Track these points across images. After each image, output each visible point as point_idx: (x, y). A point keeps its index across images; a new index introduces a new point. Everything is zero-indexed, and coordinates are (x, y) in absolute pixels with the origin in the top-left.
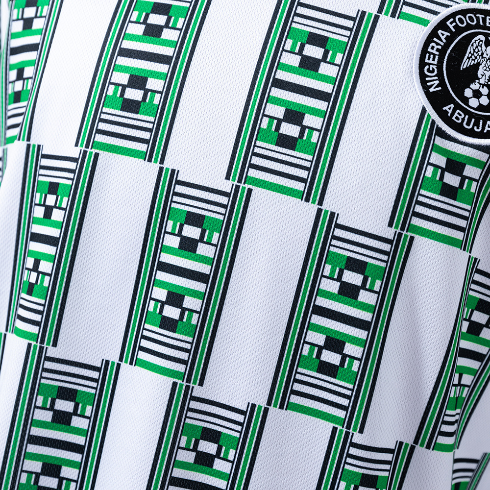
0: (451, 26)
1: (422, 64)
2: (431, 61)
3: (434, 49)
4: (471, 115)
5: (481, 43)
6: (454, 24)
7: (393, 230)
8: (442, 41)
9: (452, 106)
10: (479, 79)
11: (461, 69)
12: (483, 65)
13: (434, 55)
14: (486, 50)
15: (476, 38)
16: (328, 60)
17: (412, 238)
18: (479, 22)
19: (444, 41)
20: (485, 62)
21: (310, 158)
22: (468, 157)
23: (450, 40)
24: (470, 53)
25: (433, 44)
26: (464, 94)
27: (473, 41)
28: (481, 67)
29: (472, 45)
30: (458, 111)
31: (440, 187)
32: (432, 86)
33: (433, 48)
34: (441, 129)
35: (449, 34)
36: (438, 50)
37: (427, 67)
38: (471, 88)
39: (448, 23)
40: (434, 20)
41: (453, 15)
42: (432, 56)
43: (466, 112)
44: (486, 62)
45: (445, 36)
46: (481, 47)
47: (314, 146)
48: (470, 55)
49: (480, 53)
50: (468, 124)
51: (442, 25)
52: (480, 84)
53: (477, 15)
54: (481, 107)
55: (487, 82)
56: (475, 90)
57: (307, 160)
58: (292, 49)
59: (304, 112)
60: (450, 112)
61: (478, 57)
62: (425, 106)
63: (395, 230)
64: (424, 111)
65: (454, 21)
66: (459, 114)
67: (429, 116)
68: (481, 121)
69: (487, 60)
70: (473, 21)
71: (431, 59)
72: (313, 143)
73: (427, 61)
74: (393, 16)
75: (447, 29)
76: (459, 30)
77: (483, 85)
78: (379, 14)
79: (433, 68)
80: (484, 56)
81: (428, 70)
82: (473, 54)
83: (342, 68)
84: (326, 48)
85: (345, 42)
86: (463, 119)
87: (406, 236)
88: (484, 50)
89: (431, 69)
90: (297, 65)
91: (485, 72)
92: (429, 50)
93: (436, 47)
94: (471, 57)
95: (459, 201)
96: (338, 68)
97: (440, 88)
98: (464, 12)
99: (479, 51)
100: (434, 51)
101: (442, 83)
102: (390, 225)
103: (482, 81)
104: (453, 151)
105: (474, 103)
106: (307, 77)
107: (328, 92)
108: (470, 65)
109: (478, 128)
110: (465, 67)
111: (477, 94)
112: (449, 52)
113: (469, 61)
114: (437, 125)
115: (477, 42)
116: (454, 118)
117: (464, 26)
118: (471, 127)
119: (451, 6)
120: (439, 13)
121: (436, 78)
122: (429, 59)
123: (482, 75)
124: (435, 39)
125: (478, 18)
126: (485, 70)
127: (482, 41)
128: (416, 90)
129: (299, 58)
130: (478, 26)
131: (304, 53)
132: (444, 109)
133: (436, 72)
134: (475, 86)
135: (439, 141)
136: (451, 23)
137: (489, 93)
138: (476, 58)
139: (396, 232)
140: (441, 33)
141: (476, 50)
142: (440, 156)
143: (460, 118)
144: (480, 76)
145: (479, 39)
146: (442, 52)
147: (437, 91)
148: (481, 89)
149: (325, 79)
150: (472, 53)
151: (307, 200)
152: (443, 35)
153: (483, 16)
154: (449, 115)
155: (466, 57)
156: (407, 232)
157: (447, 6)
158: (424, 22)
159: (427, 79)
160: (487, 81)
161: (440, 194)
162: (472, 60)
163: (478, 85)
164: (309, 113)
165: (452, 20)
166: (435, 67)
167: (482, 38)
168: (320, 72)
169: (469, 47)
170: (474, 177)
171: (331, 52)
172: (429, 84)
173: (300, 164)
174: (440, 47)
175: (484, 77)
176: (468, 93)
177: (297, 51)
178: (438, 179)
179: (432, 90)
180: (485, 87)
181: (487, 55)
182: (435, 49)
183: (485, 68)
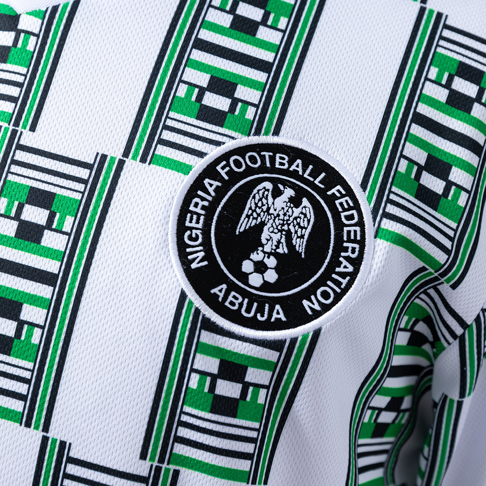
0: (223, 173)
1: (181, 229)
2: (193, 225)
3: (198, 206)
4: (252, 298)
5: (266, 193)
6: (228, 168)
7: (147, 464)
8: (209, 194)
9: (224, 286)
10: (263, 246)
11: (237, 233)
12: (269, 225)
13: (199, 215)
14: (273, 203)
15: (260, 187)
16: (54, 227)
17: (176, 473)
18: (266, 164)
19: (213, 194)
20: (271, 221)
21: (30, 365)
22: (250, 357)
23: (220, 192)
24: (250, 208)
25: (196, 200)
26: (241, 268)
27: (255, 191)
28: (266, 228)
29: (254, 197)
30: (233, 293)
31: (210, 401)
32: (194, 259)
33: (196, 205)
34: (210, 320)
35: (220, 184)
36: (203, 207)
37: (188, 233)
38: (251, 260)
39: (219, 168)
40: (198, 165)
41: (226, 156)
42: (195, 217)
43: (244, 294)
44: (274, 220)
45: (214, 187)
46: (267, 199)
47: (35, 349)
48: (250, 212)
49: (265, 208)
50: (248, 310)
51: (210, 171)
52: (265, 253)
53: (262, 153)
54: (266, 286)
55: (275, 250)
56: (258, 262)
57: (27, 369)
58: (6, 212)
59: (22, 301)
60: (221, 295)
61: (262, 214)
62: (184, 289)
63: (151, 463)
64: (183, 296)
65: (228, 165)
66: (234, 297)
67: (191, 303)
68: (267, 305)
69: (275, 218)
70: (255, 162)
71: (194, 221)
72: (34, 345)
73: (187, 224)
74: (143, 160)
75: (216, 176)
76: (234, 177)
77: (269, 254)
78: (125, 159)
79: (196, 234)
80: (272, 211)
81: (190, 238)
82: (255, 211)
83: (72, 237)
84: (52, 209)
85: (77, 201)
86: (241, 305)
87: (168, 470)
88: (270, 202)
89: (194, 236)
90: (13, 234)
91: (272, 235)
92: (192, 208)
93: (201, 203)
94: (252, 214)
95: (240, 418)
96: (67, 237)
97: (206, 263)
98: (241, 151)
99: (263, 205)
100: (198, 210)
101: (209, 256)
102: (143, 456)
103: (267, 249)
104: (228, 349)
105: (256, 280)
106: (26, 251)
107: (54, 272)
108: (250, 227)
109: (262, 316)
110: (242, 229)
111: (260, 267)
112: (219, 209)
113: (248, 221)
114: (204, 315)
115: (261, 192)
116: (227, 304)
117: (241, 170)
118: (252, 314)
119: (224, 143)
120: (206, 154)
121: (201, 248)
122: (191, 222)
123: (268, 240)
124: (200, 193)
125: (263, 158)
126: (272, 232)
127: (268, 190)
128: (172, 266)
129: (15, 224)
130: (263, 169)
131: (23, 217)
132: (213, 291)
133: (200, 240)
134: (257, 256)
135: (207, 337)
136: (223, 168)
137: (277, 264)
138: (259, 215)
139: (152, 466)
140: (209, 183)
141: (260, 204)
142: (209, 357)
143: (237, 302)
144: (264, 241)
145: (264, 188)
146: (209, 210)
147: (201, 266)
148: (266, 260)
149: (49, 253)
150: (253, 208)
151: (28, 425)
152: (211, 185)
153: (271, 154)
154: (220, 299)
155: (244, 216)
156: (168, 464)
157: (218, 144)
158: (185, 169)
159: (188, 250)
160: (274, 247)
161: (211, 411)
162: (254, 218)
163: (261, 255)
164: (27, 303)
165: (224, 163)
166: (199, 232)
167: (268, 185)
168: (43, 244)
169: (249, 201)
170: (261, 382)
171: (58, 215)
172: (190, 257)
173: (17, 374)
174: (206, 203)
175: (270, 242)
176: (247, 266)
177: (13, 214)
178: (206, 390)
179: (194, 266)
180: (272, 257)
181: (275, 210)
182: (200, 206)
183: (271, 229)
